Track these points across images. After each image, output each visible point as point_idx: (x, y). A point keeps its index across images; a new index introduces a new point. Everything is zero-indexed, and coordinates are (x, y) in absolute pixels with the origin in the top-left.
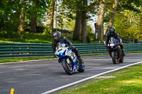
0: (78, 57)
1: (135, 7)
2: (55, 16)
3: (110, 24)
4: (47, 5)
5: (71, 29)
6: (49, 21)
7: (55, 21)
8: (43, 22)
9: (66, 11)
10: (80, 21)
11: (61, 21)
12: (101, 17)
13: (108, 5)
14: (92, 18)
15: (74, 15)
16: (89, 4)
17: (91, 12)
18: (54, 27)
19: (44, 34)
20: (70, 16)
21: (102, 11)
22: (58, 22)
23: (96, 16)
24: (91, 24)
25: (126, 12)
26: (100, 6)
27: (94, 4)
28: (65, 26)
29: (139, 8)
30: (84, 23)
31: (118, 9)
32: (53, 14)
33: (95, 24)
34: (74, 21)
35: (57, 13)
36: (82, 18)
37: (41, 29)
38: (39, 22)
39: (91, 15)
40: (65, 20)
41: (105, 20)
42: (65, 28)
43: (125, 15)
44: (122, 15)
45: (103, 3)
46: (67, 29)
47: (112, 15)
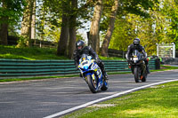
0: (104, 73)
1: (142, 10)
2: (33, 22)
3: (109, 33)
4: (22, 7)
5: (55, 39)
6: (25, 29)
7: (33, 29)
8: (18, 31)
9: (48, 16)
10: (68, 29)
11: (41, 29)
12: (96, 23)
13: (106, 7)
14: (84, 25)
15: (59, 21)
16: (79, 6)
17: (83, 17)
18: (33, 37)
19: (18, 46)
20: (54, 22)
21: (97, 15)
22: (37, 31)
23: (89, 23)
24: (82, 33)
25: (130, 17)
26: (95, 9)
27: (86, 6)
28: (46, 35)
29: (148, 12)
30: (72, 32)
31: (119, 12)
32: (31, 19)
33: (88, 33)
34: (59, 29)
35: (35, 18)
36: (69, 25)
37: (13, 40)
38: (12, 30)
39: (82, 21)
40: (47, 28)
41: (101, 28)
42: (46, 38)
43: (129, 20)
44: (125, 21)
45: (98, 4)
46: (49, 40)
47: (111, 20)
